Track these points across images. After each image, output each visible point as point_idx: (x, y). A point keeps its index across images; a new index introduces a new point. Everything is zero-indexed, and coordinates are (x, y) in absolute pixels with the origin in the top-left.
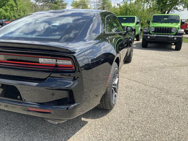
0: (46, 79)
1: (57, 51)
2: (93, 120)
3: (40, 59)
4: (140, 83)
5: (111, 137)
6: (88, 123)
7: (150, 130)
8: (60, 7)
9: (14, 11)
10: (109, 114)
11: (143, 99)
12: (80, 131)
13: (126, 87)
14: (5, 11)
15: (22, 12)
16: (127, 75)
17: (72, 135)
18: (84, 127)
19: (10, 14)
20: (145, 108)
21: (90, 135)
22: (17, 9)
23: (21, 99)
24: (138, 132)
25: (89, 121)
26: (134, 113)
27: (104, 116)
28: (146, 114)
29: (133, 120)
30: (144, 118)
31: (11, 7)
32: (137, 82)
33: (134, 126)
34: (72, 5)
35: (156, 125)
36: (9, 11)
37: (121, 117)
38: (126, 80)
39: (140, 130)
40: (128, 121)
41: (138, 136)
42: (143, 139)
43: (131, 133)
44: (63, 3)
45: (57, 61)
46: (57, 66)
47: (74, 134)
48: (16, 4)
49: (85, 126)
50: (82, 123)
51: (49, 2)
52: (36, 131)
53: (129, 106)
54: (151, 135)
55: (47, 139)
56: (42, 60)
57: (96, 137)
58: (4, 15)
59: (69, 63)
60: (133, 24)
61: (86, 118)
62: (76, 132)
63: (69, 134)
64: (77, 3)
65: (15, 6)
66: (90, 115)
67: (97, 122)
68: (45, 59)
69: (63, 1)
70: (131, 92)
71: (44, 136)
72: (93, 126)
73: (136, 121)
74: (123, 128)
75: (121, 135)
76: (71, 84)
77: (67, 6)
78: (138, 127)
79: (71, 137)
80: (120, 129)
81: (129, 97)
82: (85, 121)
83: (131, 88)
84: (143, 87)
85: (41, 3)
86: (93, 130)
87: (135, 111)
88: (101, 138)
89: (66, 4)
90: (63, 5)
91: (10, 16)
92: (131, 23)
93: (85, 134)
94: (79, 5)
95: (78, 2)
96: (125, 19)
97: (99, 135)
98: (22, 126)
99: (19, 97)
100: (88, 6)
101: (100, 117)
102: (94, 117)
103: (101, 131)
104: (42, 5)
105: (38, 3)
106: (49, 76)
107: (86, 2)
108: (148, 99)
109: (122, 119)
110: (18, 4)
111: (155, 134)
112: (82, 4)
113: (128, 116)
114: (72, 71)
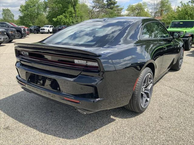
0: (77, 76)
1: (88, 55)
2: (120, 119)
3: (75, 60)
4: (182, 92)
5: (133, 136)
6: (116, 121)
7: (176, 136)
8: (116, 12)
9: (72, 17)
10: (138, 116)
11: (179, 108)
12: (107, 125)
13: (164, 95)
14: (65, 17)
15: (79, 18)
16: (170, 84)
17: (99, 128)
18: (111, 123)
19: (69, 20)
20: (178, 116)
21: (114, 130)
22: (75, 15)
23: (60, 90)
24: (161, 137)
25: (117, 119)
26: (163, 120)
27: (132, 117)
28: (176, 122)
29: (160, 126)
30: (173, 125)
31: (70, 14)
32: (179, 91)
33: (160, 130)
34: (128, 10)
35: (184, 134)
36: (68, 17)
37: (148, 121)
38: (167, 88)
39: (165, 135)
40: (155, 125)
41: (160, 140)
42: (164, 143)
43: (154, 136)
44: (118, 8)
45: (87, 62)
46: (87, 66)
47: (101, 127)
48: (75, 11)
49: (113, 122)
50: (110, 120)
51: (105, 8)
52: (71, 120)
53: (161, 113)
54: (174, 142)
55: (78, 127)
56: (76, 61)
57: (120, 133)
58: (63, 21)
59: (96, 64)
60: (191, 29)
61: (115, 117)
62: (103, 126)
63: (97, 127)
64: (132, 7)
65: (74, 13)
66: (119, 114)
67: (124, 121)
68: (79, 60)
69: (119, 6)
70: (168, 100)
71: (76, 124)
72: (119, 124)
73: (163, 126)
74: (148, 130)
75: (144, 135)
76: (97, 82)
77: (122, 11)
78: (163, 132)
79: (98, 129)
80: (145, 131)
81: (164, 105)
82: (113, 119)
83: (170, 97)
84: (183, 96)
85: (98, 9)
86: (118, 127)
87: (166, 117)
88: (123, 135)
89: (122, 9)
90: (118, 10)
91: (69, 22)
92: (189, 28)
93: (110, 129)
94: (135, 9)
95: (134, 7)
96: (182, 23)
97: (123, 132)
98: (62, 115)
99: (58, 89)
100: (145, 10)
101: (128, 118)
102: (123, 117)
103: (126, 129)
104: (98, 11)
105: (95, 9)
106: (80, 74)
107: (143, 6)
108: (184, 109)
109: (149, 123)
110: (77, 11)
111: (179, 141)
112: (138, 8)
113: (156, 121)
114: (97, 71)
